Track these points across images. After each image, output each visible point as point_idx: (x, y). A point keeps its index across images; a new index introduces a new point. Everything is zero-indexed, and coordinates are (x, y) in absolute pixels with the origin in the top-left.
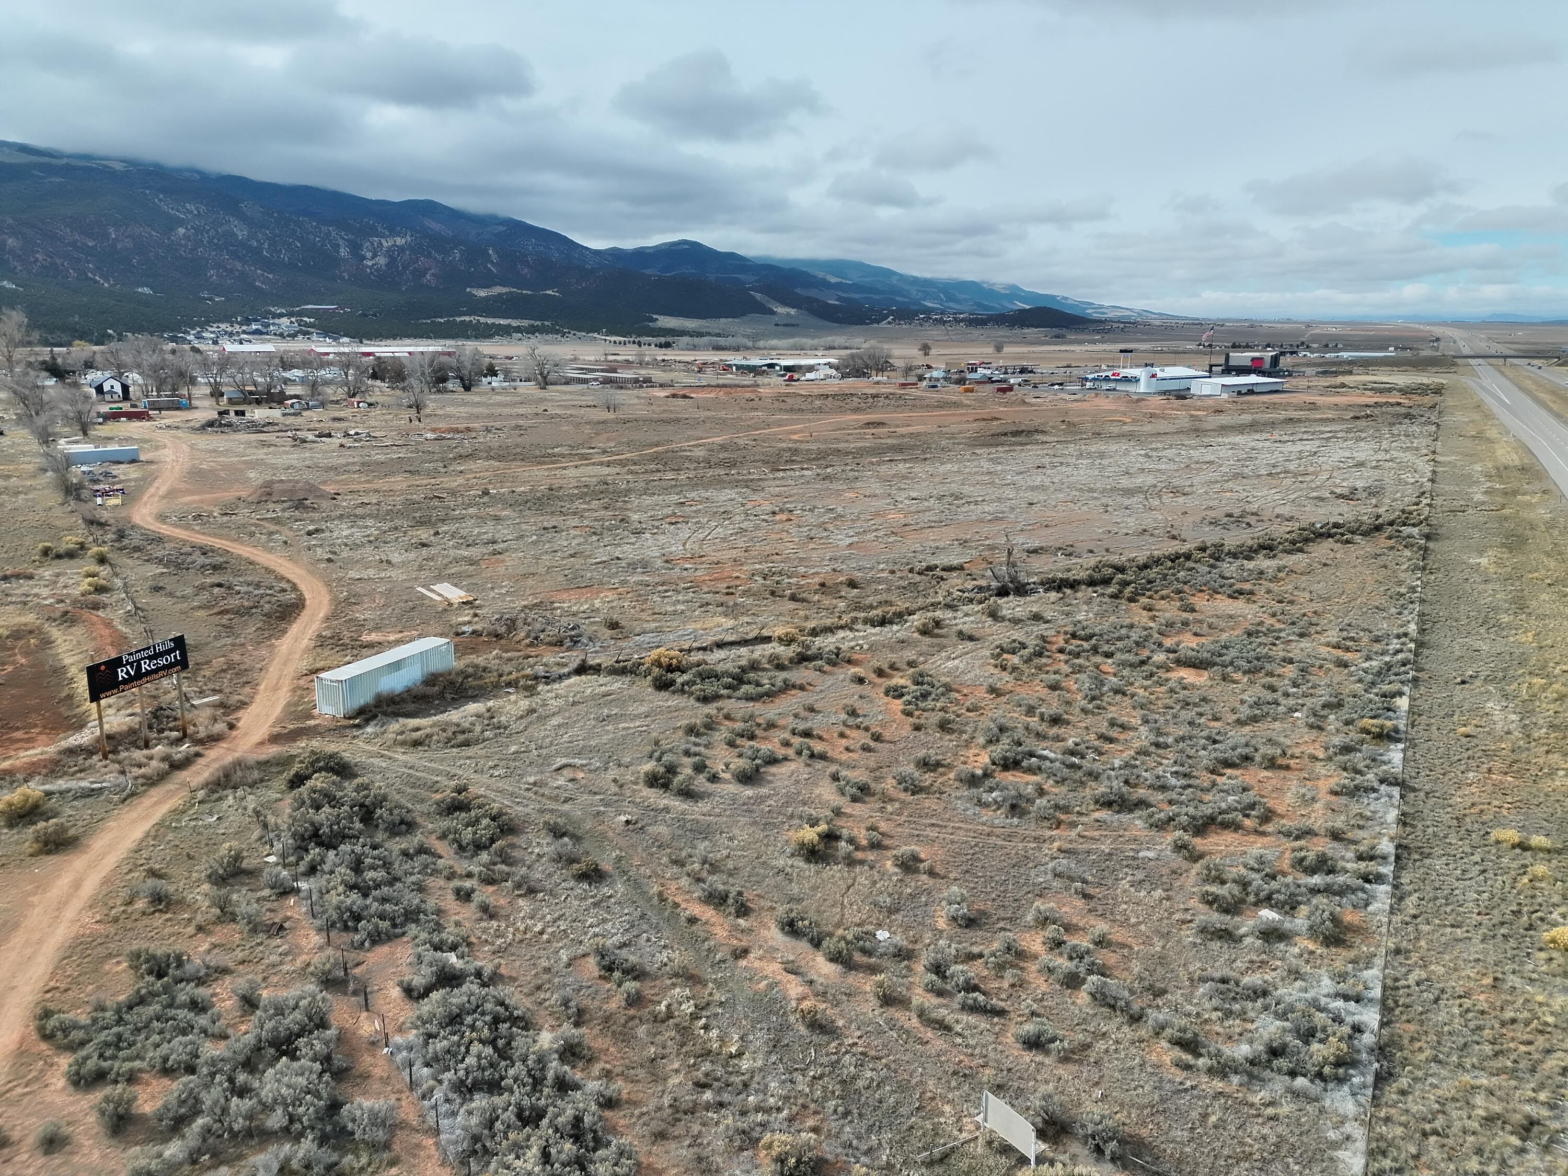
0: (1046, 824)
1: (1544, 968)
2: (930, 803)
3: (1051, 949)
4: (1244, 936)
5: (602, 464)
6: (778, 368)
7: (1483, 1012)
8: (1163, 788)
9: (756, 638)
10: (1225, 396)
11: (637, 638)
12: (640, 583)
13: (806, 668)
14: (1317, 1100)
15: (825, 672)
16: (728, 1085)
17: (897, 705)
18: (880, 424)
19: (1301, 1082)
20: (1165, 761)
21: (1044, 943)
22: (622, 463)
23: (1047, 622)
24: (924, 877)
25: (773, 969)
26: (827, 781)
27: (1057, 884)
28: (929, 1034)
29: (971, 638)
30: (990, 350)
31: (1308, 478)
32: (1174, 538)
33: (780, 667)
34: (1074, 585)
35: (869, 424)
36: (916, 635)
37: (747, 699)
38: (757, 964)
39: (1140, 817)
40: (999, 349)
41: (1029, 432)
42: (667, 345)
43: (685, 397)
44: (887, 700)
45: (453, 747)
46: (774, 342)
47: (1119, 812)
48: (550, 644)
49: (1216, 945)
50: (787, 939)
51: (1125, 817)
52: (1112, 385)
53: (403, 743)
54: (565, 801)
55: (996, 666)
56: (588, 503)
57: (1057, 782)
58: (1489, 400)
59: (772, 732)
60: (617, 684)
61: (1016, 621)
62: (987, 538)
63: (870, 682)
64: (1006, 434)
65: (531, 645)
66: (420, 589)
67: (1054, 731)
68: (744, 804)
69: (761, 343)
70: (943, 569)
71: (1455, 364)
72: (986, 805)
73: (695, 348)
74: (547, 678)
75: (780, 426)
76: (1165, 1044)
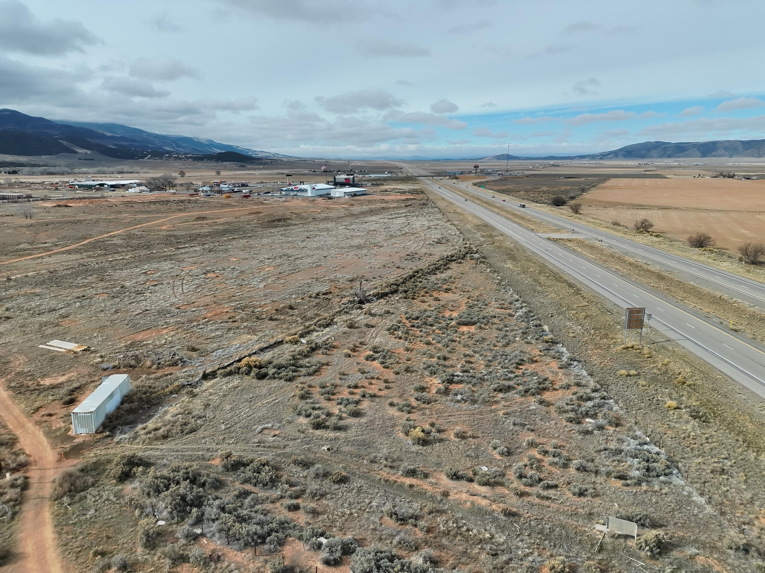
0: (488, 404)
1: (675, 417)
2: (438, 406)
3: (544, 455)
4: (592, 431)
5: (63, 253)
6: (106, 186)
7: (675, 437)
8: (510, 379)
9: (275, 343)
10: (347, 197)
11: (214, 354)
12: (177, 323)
13: (317, 354)
14: (671, 483)
15: (329, 355)
16: (503, 551)
17: (376, 364)
18: (204, 218)
19: (662, 478)
20: (498, 368)
21: (540, 454)
22: (77, 251)
23: (392, 314)
24: (471, 439)
25: (464, 496)
26: (388, 407)
27: (517, 428)
28: (547, 503)
29: (372, 327)
30: (214, 173)
31: (418, 235)
32: (398, 267)
33: (306, 356)
34: (386, 294)
35: (199, 218)
36: (346, 329)
37: (309, 375)
38: (457, 496)
39: (515, 393)
40: (218, 173)
41: (284, 219)
42: (15, 172)
43: (67, 206)
44: (369, 362)
45: (187, 434)
46: (84, 170)
47: (505, 393)
48: (169, 365)
49: (588, 437)
50: (455, 482)
51: (509, 394)
52: (295, 193)
53: (157, 439)
54: (285, 447)
55: (396, 338)
56: (85, 278)
57: (473, 385)
58: (444, 196)
59: (338, 389)
60: (236, 381)
61: (381, 315)
62: (324, 276)
63: (354, 356)
64: (274, 221)
65: (158, 368)
66: (41, 346)
67: (447, 363)
68: (367, 427)
69: (76, 170)
70: (323, 294)
71: (416, 180)
72: (458, 401)
73: (33, 174)
74: (190, 385)
75: (148, 222)
76: (614, 479)
